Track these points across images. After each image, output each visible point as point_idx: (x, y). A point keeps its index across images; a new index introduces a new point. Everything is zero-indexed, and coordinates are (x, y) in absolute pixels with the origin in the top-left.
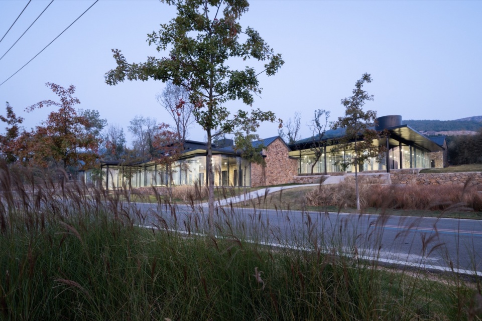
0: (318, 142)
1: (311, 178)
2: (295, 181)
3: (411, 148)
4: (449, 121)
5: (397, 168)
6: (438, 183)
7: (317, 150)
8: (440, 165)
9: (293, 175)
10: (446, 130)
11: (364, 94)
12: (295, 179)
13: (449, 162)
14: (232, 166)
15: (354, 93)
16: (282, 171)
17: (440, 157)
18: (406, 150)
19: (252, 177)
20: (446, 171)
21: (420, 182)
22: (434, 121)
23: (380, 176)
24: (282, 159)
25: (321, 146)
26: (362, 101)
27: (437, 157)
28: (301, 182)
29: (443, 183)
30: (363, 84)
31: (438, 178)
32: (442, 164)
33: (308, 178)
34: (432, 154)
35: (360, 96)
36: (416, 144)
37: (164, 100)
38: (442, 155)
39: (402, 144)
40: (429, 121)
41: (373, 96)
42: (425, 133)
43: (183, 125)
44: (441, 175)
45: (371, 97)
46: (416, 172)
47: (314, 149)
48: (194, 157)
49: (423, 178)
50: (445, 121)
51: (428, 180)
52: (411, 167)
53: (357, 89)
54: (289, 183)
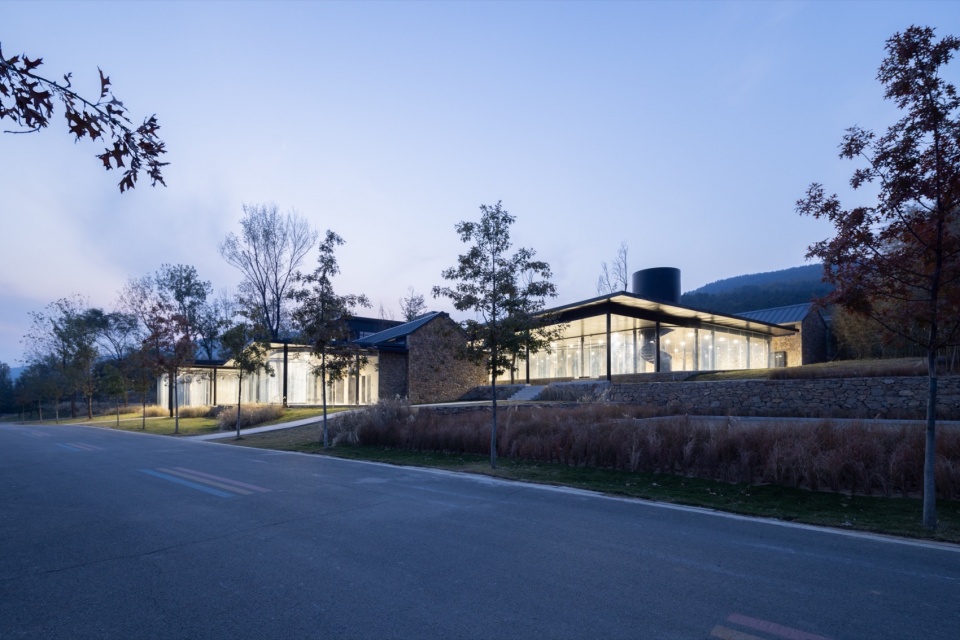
2: (481, 395)
3: (697, 332)
8: (795, 361)
12: (480, 392)
17: (796, 345)
27: (792, 346)
32: (800, 359)
34: (782, 340)
38: (800, 341)
46: (677, 378)
54: (467, 398)
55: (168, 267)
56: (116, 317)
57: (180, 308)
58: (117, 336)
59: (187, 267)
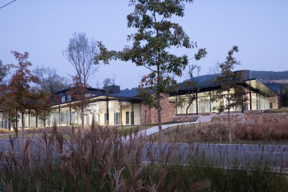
0: (192, 90)
1: (186, 117)
2: (174, 120)
3: (257, 95)
4: (279, 72)
5: (248, 109)
6: (277, 120)
7: (191, 96)
8: (276, 107)
9: (172, 115)
10: (278, 79)
11: (234, 60)
12: (174, 119)
13: (282, 104)
14: (124, 109)
15: (227, 59)
16: (164, 112)
17: (276, 100)
18: (254, 96)
19: (142, 118)
20: (281, 112)
21: (265, 120)
22: (269, 72)
23: (237, 115)
24: (164, 103)
25: (194, 93)
26: (232, 64)
27: (274, 101)
28: (179, 121)
29: (279, 121)
30: (233, 53)
31: (276, 117)
32: (277, 105)
33: (184, 117)
34: (270, 98)
35: (231, 61)
36: (260, 91)
37: (68, 55)
38: (277, 99)
39: (252, 92)
40: (266, 72)
41: (240, 62)
42: (263, 81)
43: (84, 75)
44: (278, 114)
45: (239, 62)
46: (261, 112)
47: (188, 95)
48: (95, 102)
49: (266, 117)
50: (277, 72)
51: (270, 118)
52: (257, 108)
53: (229, 56)
54: (169, 121)
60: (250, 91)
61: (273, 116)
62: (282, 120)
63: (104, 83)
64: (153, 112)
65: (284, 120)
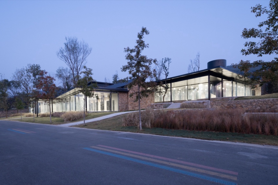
3: (232, 83)
6: (242, 107)
9: (151, 103)
12: (152, 106)
13: (267, 92)
15: (137, 43)
17: (259, 88)
23: (204, 102)
27: (257, 88)
28: (156, 107)
30: (144, 36)
31: (242, 104)
39: (224, 80)
44: (244, 101)
45: (147, 45)
46: (232, 99)
51: (235, 105)
53: (139, 40)
55: (30, 65)
56: (13, 82)
57: (35, 79)
58: (14, 89)
59: (37, 65)
60: (222, 80)
61: (239, 103)
62: (248, 107)
63: (113, 79)
64: (130, 100)
65: (251, 106)
